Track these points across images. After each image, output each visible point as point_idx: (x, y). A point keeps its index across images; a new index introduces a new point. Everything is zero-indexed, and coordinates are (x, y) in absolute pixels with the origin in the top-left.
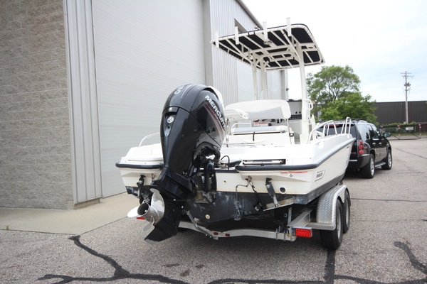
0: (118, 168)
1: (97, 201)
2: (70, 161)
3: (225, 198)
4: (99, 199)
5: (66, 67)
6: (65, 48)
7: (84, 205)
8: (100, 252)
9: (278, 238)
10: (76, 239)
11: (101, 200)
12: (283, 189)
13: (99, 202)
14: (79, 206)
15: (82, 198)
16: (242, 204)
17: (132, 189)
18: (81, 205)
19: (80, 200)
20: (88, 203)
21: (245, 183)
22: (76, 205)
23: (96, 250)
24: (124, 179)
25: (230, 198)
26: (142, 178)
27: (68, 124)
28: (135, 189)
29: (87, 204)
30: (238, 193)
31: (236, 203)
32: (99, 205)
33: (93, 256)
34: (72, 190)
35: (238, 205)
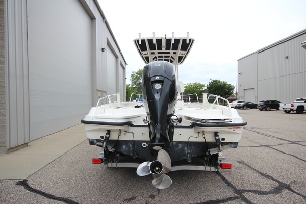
0: (83, 124)
1: (25, 145)
2: (4, 116)
3: (178, 146)
4: (27, 143)
5: (4, 41)
6: (3, 26)
7: (15, 149)
8: (57, 195)
9: (206, 170)
10: (24, 183)
11: (28, 144)
12: (223, 139)
13: (27, 146)
14: (11, 151)
15: (13, 145)
16: (190, 150)
17: (95, 141)
18: (13, 150)
19: (12, 146)
20: (19, 147)
21: (197, 135)
22: (8, 150)
23: (51, 192)
24: (88, 133)
25: (182, 146)
26: (109, 132)
27: (4, 87)
28: (98, 141)
29: (17, 148)
30: (190, 142)
31: (186, 149)
32: (27, 148)
33: (52, 200)
34: (5, 138)
35: (187, 151)
